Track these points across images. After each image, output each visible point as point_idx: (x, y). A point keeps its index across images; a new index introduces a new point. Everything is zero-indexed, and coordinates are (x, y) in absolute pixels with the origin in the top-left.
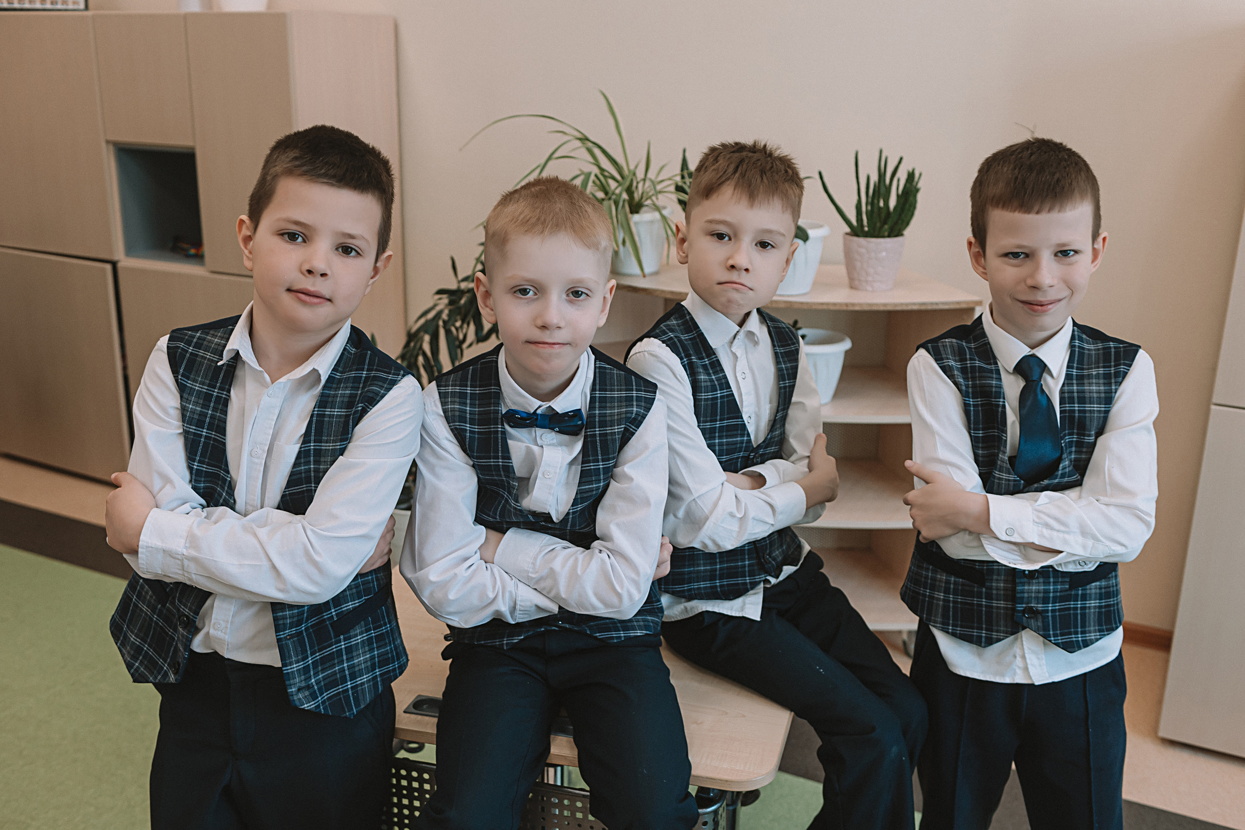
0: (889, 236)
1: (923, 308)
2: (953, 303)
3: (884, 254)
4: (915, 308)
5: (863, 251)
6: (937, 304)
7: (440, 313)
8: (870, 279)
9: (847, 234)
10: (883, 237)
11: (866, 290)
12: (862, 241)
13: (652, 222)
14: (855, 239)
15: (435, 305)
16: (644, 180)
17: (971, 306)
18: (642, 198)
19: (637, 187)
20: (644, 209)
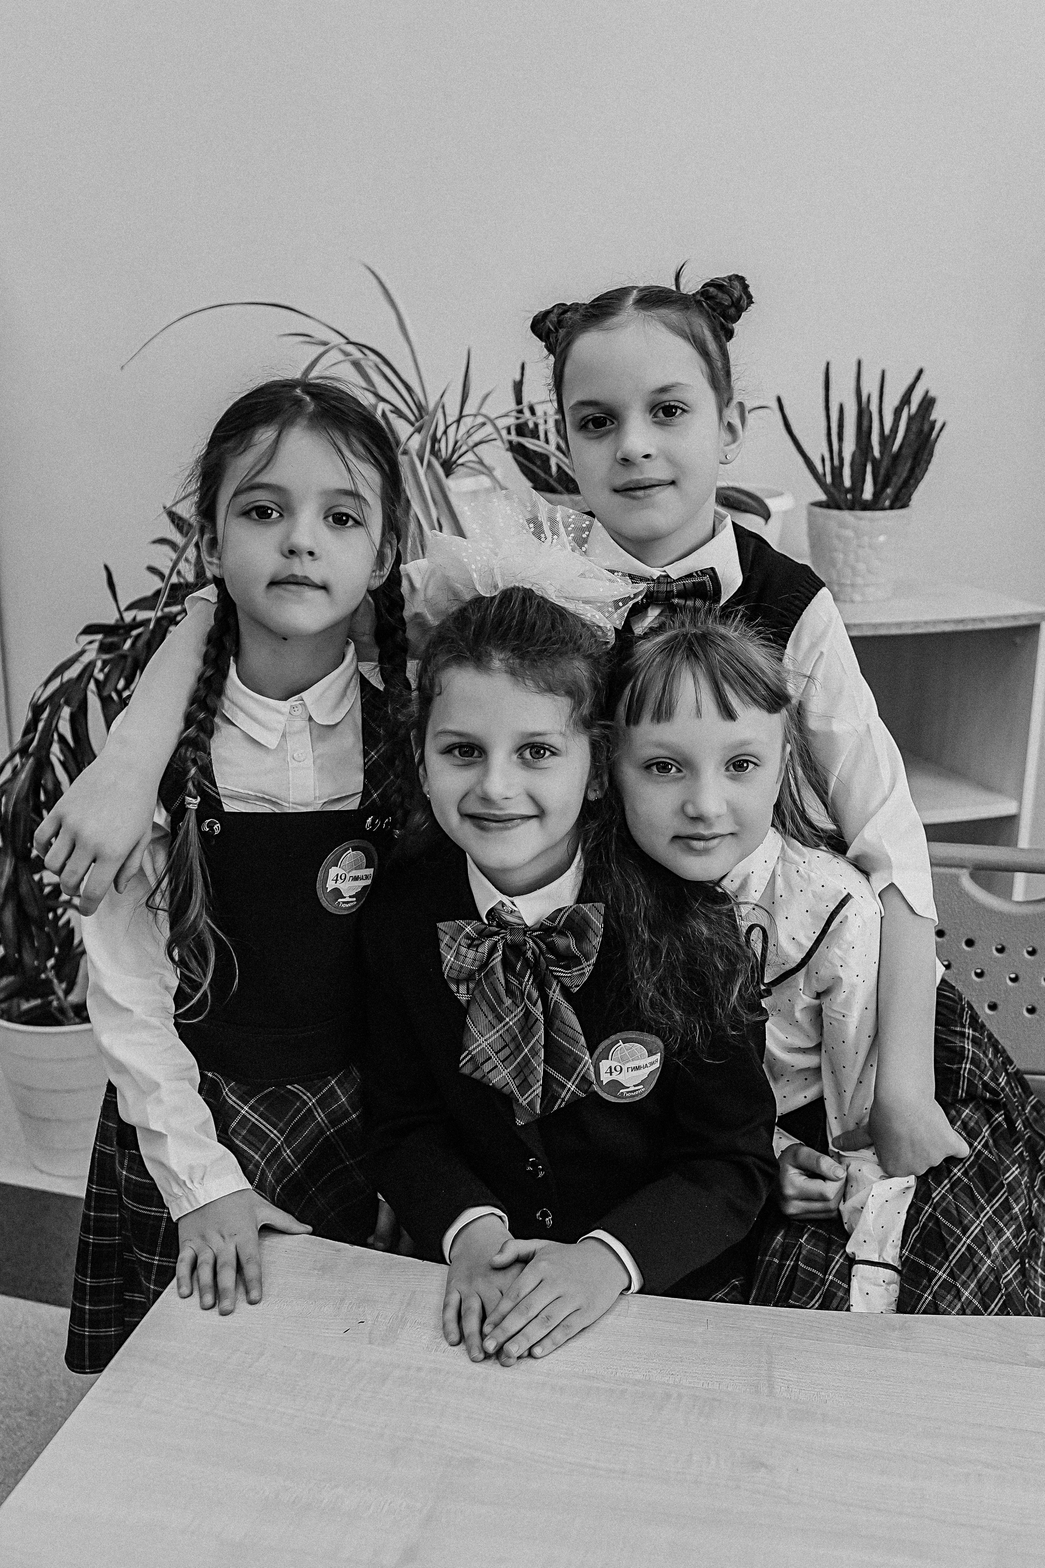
0: (891, 508)
1: (960, 627)
2: (1007, 617)
3: (882, 538)
4: (948, 628)
5: (849, 533)
6: (982, 620)
7: (91, 665)
8: (859, 581)
9: (819, 504)
10: (883, 509)
11: (852, 601)
12: (846, 516)
13: (475, 493)
14: (835, 513)
15: (82, 652)
16: (458, 421)
17: (1035, 621)
18: (454, 452)
19: (445, 432)
20: (460, 471)
